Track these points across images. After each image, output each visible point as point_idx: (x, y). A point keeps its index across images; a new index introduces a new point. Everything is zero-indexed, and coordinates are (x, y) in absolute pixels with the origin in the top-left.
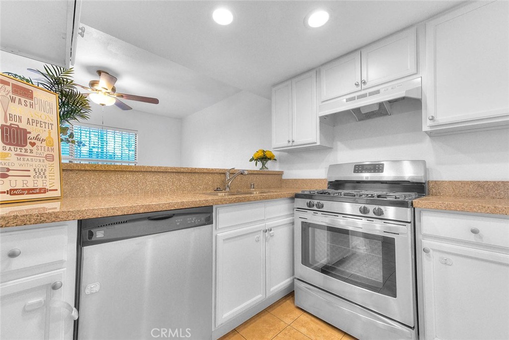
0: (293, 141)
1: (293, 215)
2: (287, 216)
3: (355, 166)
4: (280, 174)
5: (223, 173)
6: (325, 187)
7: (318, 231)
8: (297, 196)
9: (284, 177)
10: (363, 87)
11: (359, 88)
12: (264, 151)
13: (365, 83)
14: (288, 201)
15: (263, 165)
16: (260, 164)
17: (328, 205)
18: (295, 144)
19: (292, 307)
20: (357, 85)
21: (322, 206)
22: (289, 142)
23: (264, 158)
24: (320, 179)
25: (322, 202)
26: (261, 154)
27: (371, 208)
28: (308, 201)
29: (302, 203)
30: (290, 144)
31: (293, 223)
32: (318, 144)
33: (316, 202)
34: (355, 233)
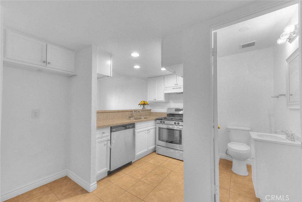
0: (155, 100)
1: (156, 125)
2: (154, 126)
3: (175, 109)
4: (150, 110)
5: (131, 111)
6: (166, 116)
7: (163, 130)
8: (157, 119)
9: (152, 111)
10: (177, 86)
11: (176, 86)
12: (144, 102)
13: (177, 84)
14: (154, 121)
15: (144, 107)
16: (142, 106)
17: (166, 122)
18: (156, 100)
19: (155, 154)
20: (175, 85)
21: (165, 122)
22: (154, 99)
23: (144, 104)
24: (165, 113)
25: (164, 121)
26: (143, 103)
27: (177, 122)
28: (161, 121)
29: (158, 121)
30: (154, 100)
31: (156, 128)
32: (164, 101)
33: (163, 121)
34: (176, 130)
